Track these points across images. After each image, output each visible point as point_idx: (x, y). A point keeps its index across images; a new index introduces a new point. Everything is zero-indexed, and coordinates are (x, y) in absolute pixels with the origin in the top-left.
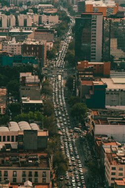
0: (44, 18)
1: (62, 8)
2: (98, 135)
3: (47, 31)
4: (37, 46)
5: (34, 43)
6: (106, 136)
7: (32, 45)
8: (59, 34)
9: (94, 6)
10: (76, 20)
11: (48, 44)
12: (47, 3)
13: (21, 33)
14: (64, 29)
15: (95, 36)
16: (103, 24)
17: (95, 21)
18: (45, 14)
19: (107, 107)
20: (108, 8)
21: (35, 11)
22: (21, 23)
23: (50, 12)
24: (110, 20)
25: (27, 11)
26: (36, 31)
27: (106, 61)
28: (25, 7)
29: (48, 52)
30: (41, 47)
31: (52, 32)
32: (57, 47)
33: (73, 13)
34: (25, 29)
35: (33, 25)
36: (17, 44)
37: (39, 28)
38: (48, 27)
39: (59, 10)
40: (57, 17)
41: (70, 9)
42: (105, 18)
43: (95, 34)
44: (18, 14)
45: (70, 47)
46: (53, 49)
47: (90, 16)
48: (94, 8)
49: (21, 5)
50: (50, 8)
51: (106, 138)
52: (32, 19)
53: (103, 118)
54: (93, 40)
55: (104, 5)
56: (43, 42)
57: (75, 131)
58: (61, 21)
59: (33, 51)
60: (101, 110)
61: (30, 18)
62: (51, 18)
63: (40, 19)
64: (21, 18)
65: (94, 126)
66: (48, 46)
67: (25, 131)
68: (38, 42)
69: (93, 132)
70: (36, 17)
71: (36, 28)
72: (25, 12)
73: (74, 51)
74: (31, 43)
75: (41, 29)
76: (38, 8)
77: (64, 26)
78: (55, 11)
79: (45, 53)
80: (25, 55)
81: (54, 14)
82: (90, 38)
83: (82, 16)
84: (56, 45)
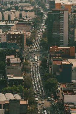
0: (24, 14)
1: (37, 6)
2: (66, 103)
3: (26, 23)
4: (18, 35)
5: (16, 33)
6: (73, 104)
7: (15, 35)
8: (35, 26)
9: (62, 4)
10: (48, 15)
11: (27, 33)
12: (26, 2)
13: (6, 26)
14: (38, 22)
15: (63, 27)
16: (69, 17)
17: (63, 15)
18: (25, 11)
19: (73, 81)
20: (72, 5)
21: (17, 8)
22: (6, 18)
23: (28, 9)
24: (74, 15)
25: (11, 8)
26: (18, 24)
27: (71, 46)
28: (9, 6)
29: (27, 40)
30: (22, 36)
31: (30, 24)
32: (34, 35)
33: (46, 10)
34: (9, 23)
35: (15, 20)
36: (3, 34)
37: (20, 21)
38: (27, 20)
39: (35, 8)
40: (33, 13)
41: (43, 7)
42: (70, 13)
43: (63, 25)
44: (4, 11)
45: (44, 36)
46: (31, 38)
47: (59, 11)
48: (62, 5)
49: (6, 4)
50: (28, 6)
51: (73, 105)
52: (15, 14)
53: (70, 89)
54: (61, 30)
55: (69, 3)
56: (23, 32)
57: (49, 100)
58: (36, 16)
59: (16, 39)
60: (68, 83)
61: (13, 14)
62: (29, 14)
63: (21, 14)
64: (6, 14)
65: (63, 96)
66: (27, 35)
67: (10, 100)
68: (19, 32)
69: (62, 100)
70: (18, 13)
71: (17, 22)
72: (9, 10)
73: (47, 38)
74: (14, 33)
75: (21, 23)
76: (19, 6)
77: (39, 19)
78: (32, 8)
79: (25, 41)
80: (9, 42)
81: (31, 11)
82: (59, 28)
83: (53, 12)
84: (33, 34)
